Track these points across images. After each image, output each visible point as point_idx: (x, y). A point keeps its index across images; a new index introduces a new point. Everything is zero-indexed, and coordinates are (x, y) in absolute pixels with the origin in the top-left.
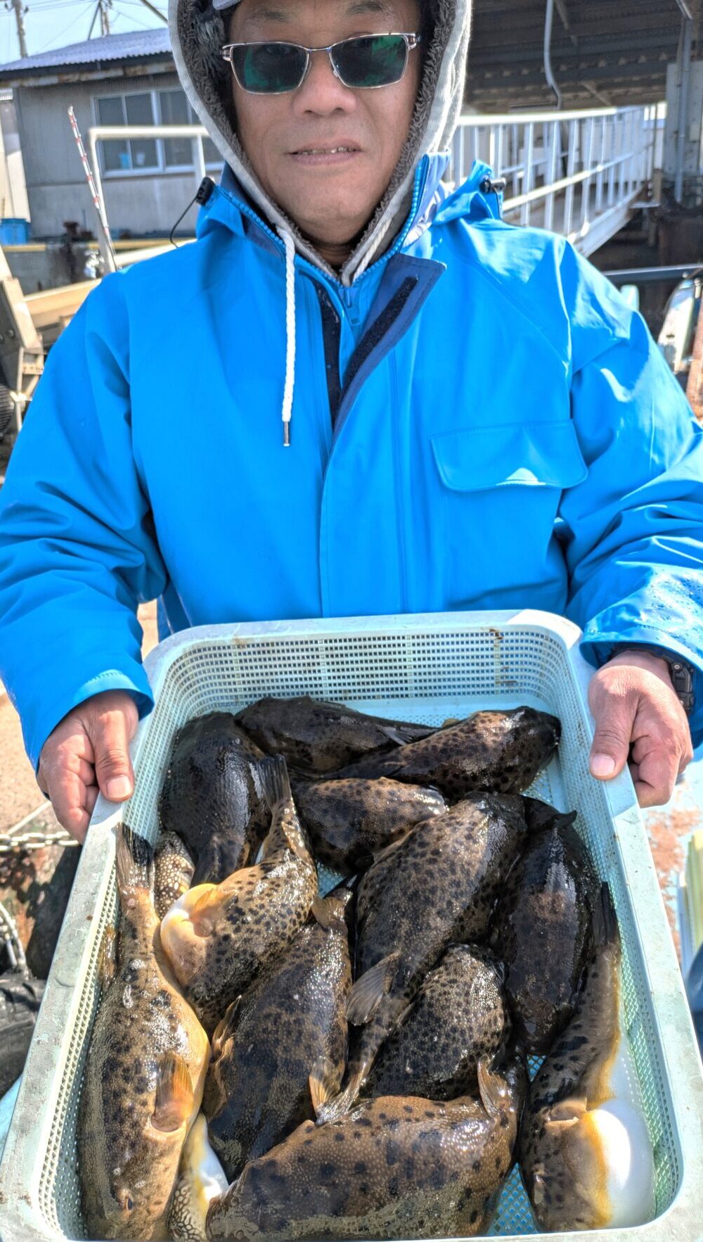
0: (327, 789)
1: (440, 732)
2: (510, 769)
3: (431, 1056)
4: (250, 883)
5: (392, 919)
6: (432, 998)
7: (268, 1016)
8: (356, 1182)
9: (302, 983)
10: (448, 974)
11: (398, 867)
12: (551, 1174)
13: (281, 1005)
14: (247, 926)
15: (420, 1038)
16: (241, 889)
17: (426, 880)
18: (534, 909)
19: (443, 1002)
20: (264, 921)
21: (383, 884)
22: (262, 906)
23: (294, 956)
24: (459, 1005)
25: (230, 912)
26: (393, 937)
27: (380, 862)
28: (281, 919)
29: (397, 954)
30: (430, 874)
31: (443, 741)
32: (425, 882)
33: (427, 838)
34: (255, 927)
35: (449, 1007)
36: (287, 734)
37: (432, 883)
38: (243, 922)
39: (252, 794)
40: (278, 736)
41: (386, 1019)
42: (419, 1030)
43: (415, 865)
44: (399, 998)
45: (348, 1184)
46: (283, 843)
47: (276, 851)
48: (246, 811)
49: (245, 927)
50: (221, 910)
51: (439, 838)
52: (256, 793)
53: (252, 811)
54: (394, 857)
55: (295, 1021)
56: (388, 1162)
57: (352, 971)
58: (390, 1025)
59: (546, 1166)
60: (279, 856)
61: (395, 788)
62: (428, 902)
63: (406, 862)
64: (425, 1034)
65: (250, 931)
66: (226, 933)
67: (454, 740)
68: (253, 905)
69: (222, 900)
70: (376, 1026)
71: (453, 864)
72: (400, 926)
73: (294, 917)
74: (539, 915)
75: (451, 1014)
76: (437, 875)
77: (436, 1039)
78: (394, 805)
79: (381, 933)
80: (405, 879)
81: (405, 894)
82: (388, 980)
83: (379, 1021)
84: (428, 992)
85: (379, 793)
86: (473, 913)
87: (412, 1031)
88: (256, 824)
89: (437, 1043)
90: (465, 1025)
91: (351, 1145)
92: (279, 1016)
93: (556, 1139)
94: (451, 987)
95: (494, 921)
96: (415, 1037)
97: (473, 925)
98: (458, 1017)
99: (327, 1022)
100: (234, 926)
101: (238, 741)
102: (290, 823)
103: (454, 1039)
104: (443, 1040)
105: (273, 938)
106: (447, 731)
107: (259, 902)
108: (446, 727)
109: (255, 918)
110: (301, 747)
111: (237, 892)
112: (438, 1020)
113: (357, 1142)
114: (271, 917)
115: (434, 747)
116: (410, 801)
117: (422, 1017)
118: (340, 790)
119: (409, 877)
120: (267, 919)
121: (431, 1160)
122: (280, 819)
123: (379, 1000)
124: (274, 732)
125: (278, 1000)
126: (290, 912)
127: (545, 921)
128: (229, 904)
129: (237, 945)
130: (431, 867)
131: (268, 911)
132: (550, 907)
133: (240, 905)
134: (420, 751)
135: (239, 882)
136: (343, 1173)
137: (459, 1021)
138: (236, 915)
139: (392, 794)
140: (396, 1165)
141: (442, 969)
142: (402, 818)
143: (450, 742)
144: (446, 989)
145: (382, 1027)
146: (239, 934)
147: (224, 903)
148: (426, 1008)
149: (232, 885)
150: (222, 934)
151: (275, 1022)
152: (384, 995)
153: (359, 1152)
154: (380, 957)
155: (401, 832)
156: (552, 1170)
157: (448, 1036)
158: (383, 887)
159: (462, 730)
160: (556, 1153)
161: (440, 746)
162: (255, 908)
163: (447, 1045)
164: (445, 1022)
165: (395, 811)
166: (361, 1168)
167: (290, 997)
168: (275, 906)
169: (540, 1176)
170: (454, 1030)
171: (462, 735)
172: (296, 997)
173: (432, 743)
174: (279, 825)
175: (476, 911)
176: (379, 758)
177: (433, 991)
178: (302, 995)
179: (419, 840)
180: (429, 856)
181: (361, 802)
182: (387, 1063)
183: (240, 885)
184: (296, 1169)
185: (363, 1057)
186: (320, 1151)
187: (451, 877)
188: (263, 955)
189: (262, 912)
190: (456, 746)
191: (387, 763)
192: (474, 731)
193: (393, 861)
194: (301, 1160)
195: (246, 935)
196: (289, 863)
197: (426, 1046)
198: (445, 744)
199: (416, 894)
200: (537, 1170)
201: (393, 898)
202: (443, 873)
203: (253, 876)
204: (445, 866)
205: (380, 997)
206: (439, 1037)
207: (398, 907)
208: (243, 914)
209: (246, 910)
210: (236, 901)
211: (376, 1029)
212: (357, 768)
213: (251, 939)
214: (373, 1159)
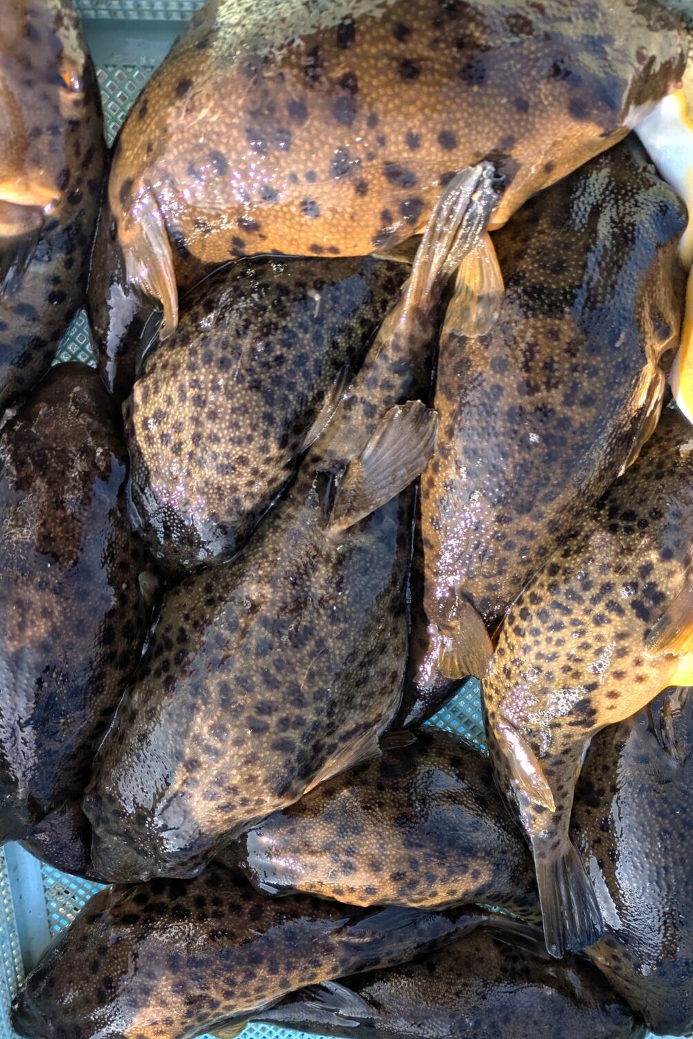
0: (476, 875)
1: (256, 1005)
2: (128, 920)
3: (270, 316)
4: (619, 675)
5: (345, 597)
6: (266, 434)
7: (588, 402)
8: (418, 47)
9: (524, 469)
10: (234, 489)
11: (333, 704)
12: (49, 88)
13: (564, 423)
14: (628, 578)
15: (291, 355)
16: (638, 663)
17: (279, 669)
18: (63, 613)
19: (244, 422)
20: (595, 591)
21: (362, 673)
22: (599, 621)
23: (532, 536)
24: (213, 415)
25: (658, 611)
26: (341, 560)
27: (368, 726)
28: (561, 598)
29: (335, 529)
30: (271, 683)
31: (254, 983)
32: (279, 665)
33: (277, 761)
34: (611, 577)
35: (233, 411)
36: (549, 992)
37: (266, 662)
38: (635, 586)
39: (608, 861)
40: (565, 989)
41: (357, 414)
42: (292, 373)
43: (300, 702)
44: (331, 453)
45: (434, 44)
46: (551, 768)
47: (566, 752)
48: (618, 825)
49: (632, 576)
50: (675, 615)
51: (251, 760)
52: (601, 865)
53: (606, 826)
54: (343, 729)
55: (536, 389)
56: (355, 79)
57: (419, 516)
58: (349, 404)
59: (56, 108)
60: (560, 740)
61: (343, 881)
62: (275, 627)
63: (319, 711)
64: (280, 360)
65: (619, 569)
66: (667, 565)
67: (232, 983)
68: (617, 623)
69: (673, 635)
70: (375, 401)
71: (225, 704)
72: (329, 581)
73: (533, 609)
74: (53, 598)
75: (230, 395)
76: (257, 679)
77: (260, 347)
78: (345, 843)
79: (365, 571)
80: (320, 673)
81: (320, 643)
82: (351, 484)
83: (370, 411)
84: (274, 450)
85: (375, 867)
86: (187, 617)
87: (306, 375)
88: (596, 804)
89: (259, 339)
90: (203, 375)
91: (428, 119)
92: (568, 402)
93: (37, 162)
94: (227, 455)
95: (151, 612)
96: (301, 360)
97: (190, 598)
98: (216, 388)
99: (473, 397)
100: (652, 578)
101: (645, 970)
102: (540, 809)
103: (225, 345)
104: (246, 343)
105: (574, 562)
106: (242, 1007)
107: (607, 631)
108: (241, 1018)
109: (612, 596)
110: (518, 966)
111: (647, 655)
112: (256, 386)
113: (415, 124)
114: (579, 600)
115: (273, 970)
116: (313, 853)
117: (286, 398)
118: (451, 872)
119: (311, 676)
120: (587, 596)
121: (270, 85)
122: (556, 819)
123: (371, 447)
124: (573, 995)
125: (568, 434)
126: (543, 615)
127: (41, 587)
128: (661, 627)
129: (645, 541)
130: (269, 696)
131: (587, 612)
132: (29, 615)
133: (640, 626)
134: (302, 963)
135: (640, 679)
136: (444, 64)
137: (214, 381)
138: (648, 604)
139: (349, 868)
140: (338, 73)
141: (247, 505)
142: (329, 818)
143: (239, 979)
144: (237, 451)
145: (363, 401)
146: (642, 561)
147: (669, 629)
148: (279, 415)
149: (652, 673)
150: (675, 564)
151: (575, 387)
152: (360, 458)
153: (412, 102)
154: (365, 525)
155: (329, 790)
156: (45, 97)
157: (237, 352)
158: (362, 665)
159: (214, 1004)
160: (37, 132)
161: (262, 972)
162: (613, 616)
163: (238, 335)
164: (240, 379)
165: (342, 831)
166: (409, 70)
167: (546, 439)
168: (575, 623)
169: (71, 89)
170: (224, 364)
171: (214, 994)
172: (534, 438)
173: (276, 979)
174: (560, 808)
175: (181, 622)
176: (382, 952)
177: (264, 449)
178: (524, 444)
179: (293, 757)
180: (272, 720)
181: (409, 844)
182: (354, 323)
183: (640, 671)
184: (533, 89)
185: (403, 343)
186: (487, 116)
187: (229, 677)
188: (592, 531)
189: (599, 608)
190: (229, 969)
191: (367, 939)
192: (190, 1001)
193: (343, 721)
194: (522, 106)
195: (628, 560)
196: (542, 724)
197: (279, 334)
198: (251, 975)
199: (298, 640)
200: (76, 103)
201: (343, 636)
202: (244, 683)
203: (613, 695)
204: (240, 700)
205: (367, 453)
206: (253, 350)
207: (334, 618)
208: (636, 605)
209: (630, 613)
210: (647, 633)
211: (376, 396)
212: (421, 933)
213: (617, 554)
214: (384, 86)
